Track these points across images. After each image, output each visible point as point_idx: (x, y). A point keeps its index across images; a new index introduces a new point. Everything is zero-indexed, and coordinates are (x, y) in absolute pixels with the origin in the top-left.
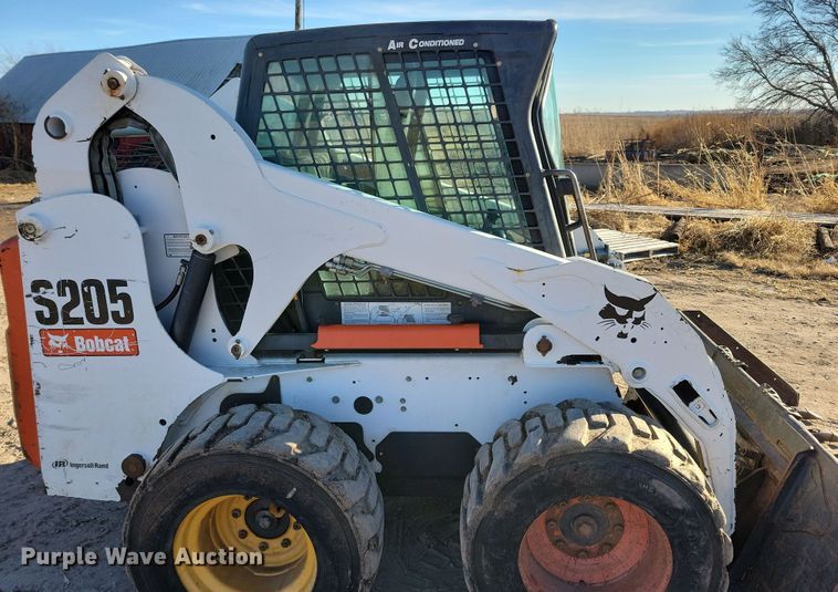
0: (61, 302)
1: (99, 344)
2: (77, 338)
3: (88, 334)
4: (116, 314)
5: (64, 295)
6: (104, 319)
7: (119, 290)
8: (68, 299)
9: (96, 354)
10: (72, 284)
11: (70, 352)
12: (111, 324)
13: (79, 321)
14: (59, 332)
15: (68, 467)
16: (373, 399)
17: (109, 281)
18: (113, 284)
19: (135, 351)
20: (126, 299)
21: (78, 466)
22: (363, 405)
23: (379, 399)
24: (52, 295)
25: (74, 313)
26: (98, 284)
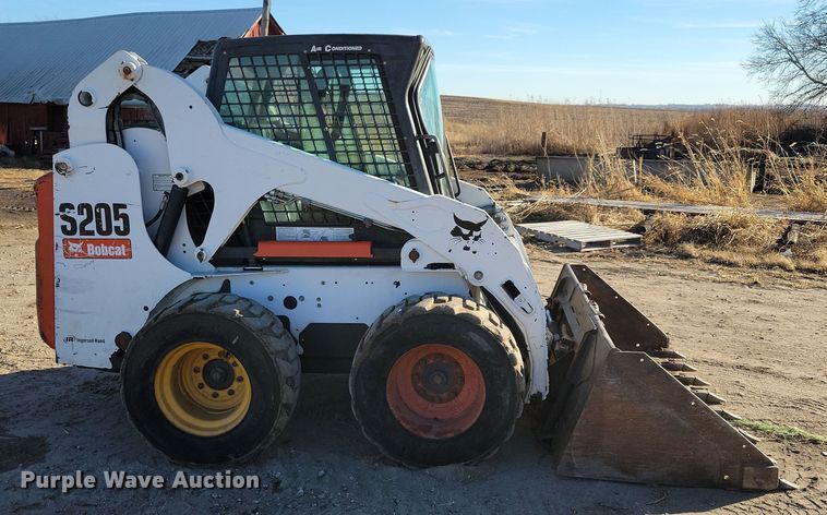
0: (80, 219)
1: (104, 250)
2: (88, 245)
3: (97, 243)
4: (117, 228)
5: (83, 214)
6: (109, 232)
7: (121, 211)
8: (85, 217)
9: (102, 257)
10: (88, 207)
11: (83, 256)
12: (114, 235)
13: (92, 233)
14: (76, 241)
15: (75, 342)
16: (297, 298)
17: (114, 205)
18: (117, 206)
19: (129, 255)
20: (125, 218)
21: (82, 341)
22: (290, 303)
23: (302, 298)
24: (73, 214)
25: (88, 228)
26: (106, 207)
